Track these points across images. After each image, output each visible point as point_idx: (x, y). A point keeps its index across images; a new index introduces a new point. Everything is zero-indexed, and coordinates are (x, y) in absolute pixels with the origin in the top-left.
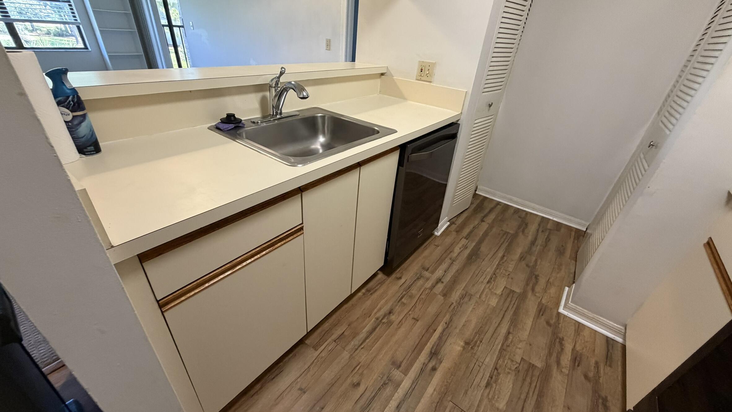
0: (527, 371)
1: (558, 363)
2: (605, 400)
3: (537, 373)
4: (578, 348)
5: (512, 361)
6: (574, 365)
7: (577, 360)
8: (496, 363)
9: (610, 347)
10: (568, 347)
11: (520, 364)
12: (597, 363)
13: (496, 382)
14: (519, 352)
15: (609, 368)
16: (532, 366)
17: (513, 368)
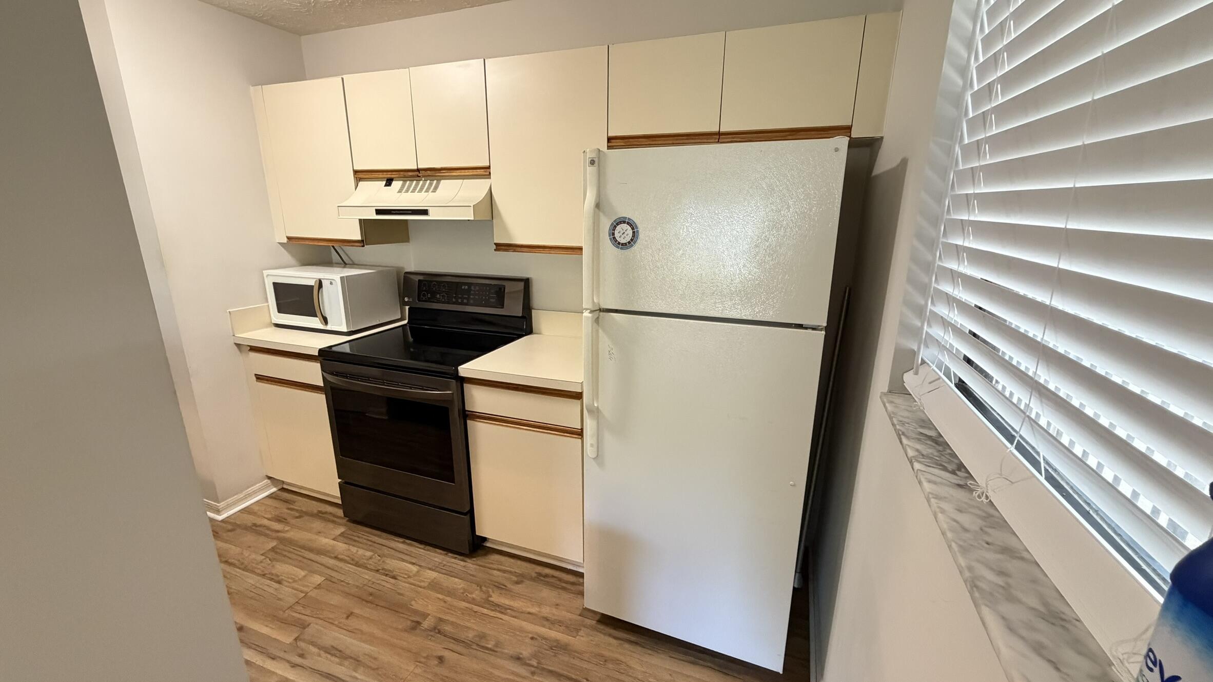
0: (276, 553)
1: (278, 531)
2: (320, 512)
3: (281, 547)
4: (269, 516)
5: (261, 562)
6: (286, 522)
7: (279, 519)
8: (258, 575)
9: (277, 497)
10: (266, 522)
11: (267, 557)
12: (288, 509)
13: (278, 576)
14: (253, 556)
15: (296, 503)
16: (273, 549)
17: (270, 562)
